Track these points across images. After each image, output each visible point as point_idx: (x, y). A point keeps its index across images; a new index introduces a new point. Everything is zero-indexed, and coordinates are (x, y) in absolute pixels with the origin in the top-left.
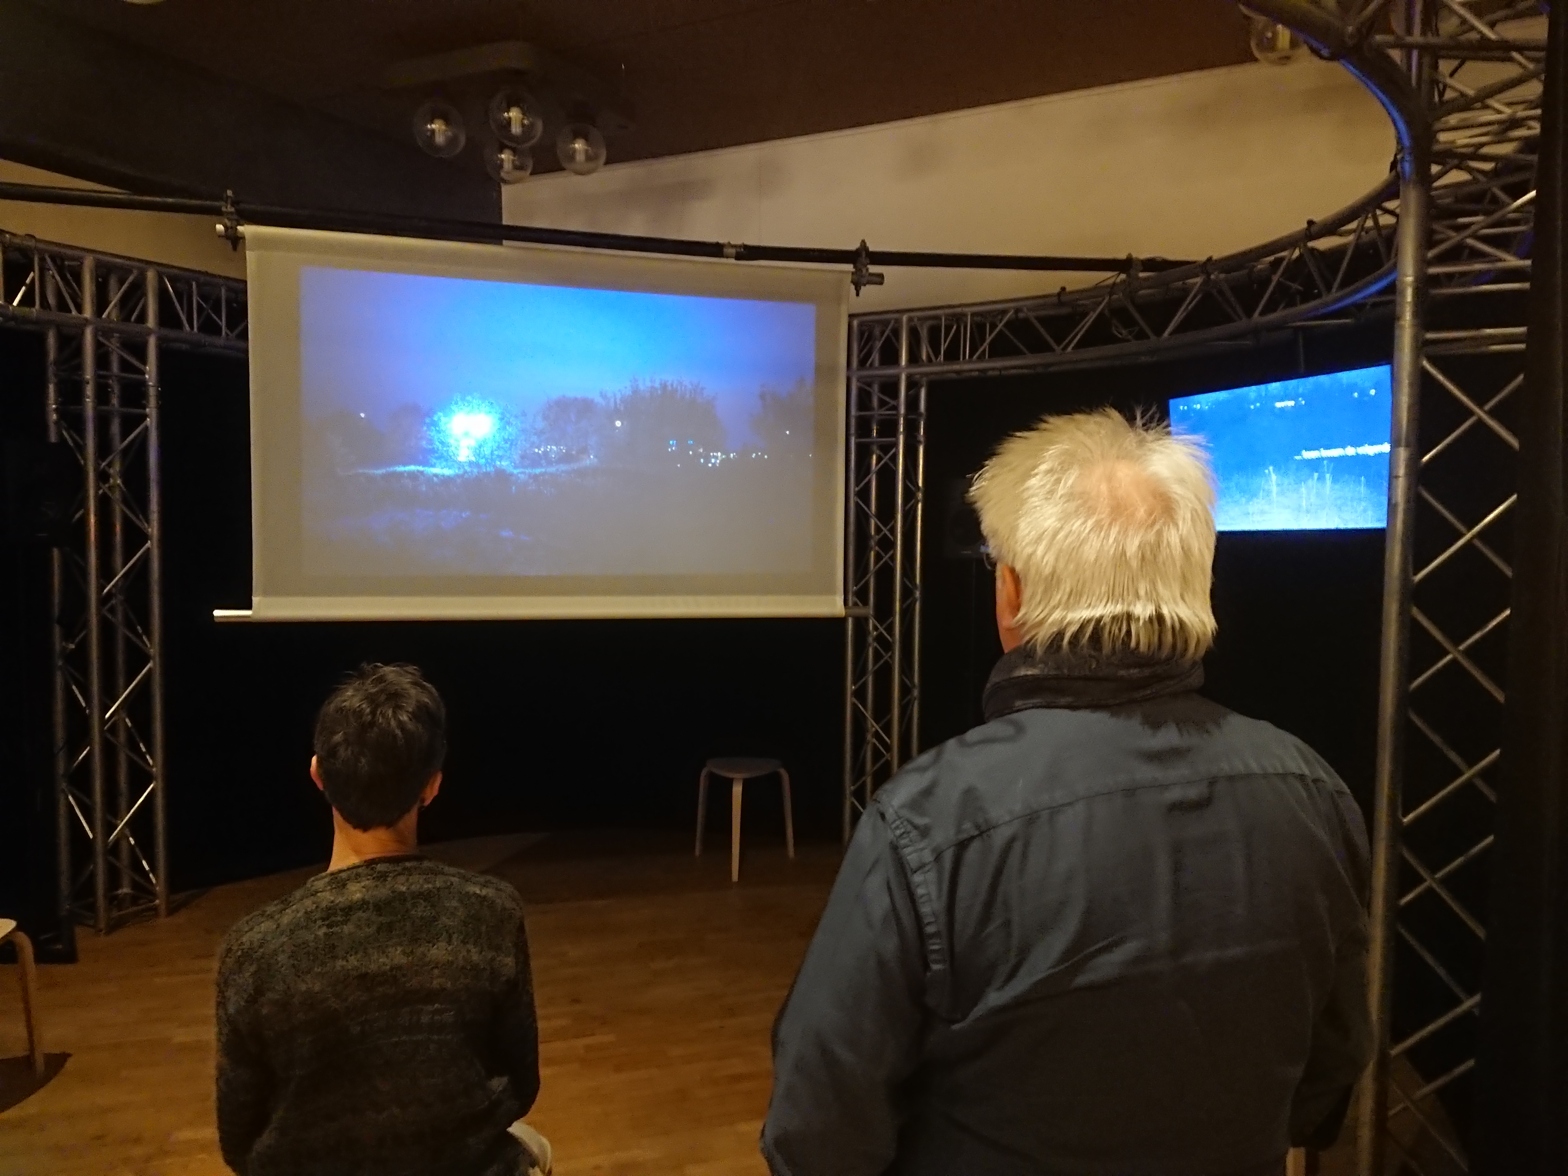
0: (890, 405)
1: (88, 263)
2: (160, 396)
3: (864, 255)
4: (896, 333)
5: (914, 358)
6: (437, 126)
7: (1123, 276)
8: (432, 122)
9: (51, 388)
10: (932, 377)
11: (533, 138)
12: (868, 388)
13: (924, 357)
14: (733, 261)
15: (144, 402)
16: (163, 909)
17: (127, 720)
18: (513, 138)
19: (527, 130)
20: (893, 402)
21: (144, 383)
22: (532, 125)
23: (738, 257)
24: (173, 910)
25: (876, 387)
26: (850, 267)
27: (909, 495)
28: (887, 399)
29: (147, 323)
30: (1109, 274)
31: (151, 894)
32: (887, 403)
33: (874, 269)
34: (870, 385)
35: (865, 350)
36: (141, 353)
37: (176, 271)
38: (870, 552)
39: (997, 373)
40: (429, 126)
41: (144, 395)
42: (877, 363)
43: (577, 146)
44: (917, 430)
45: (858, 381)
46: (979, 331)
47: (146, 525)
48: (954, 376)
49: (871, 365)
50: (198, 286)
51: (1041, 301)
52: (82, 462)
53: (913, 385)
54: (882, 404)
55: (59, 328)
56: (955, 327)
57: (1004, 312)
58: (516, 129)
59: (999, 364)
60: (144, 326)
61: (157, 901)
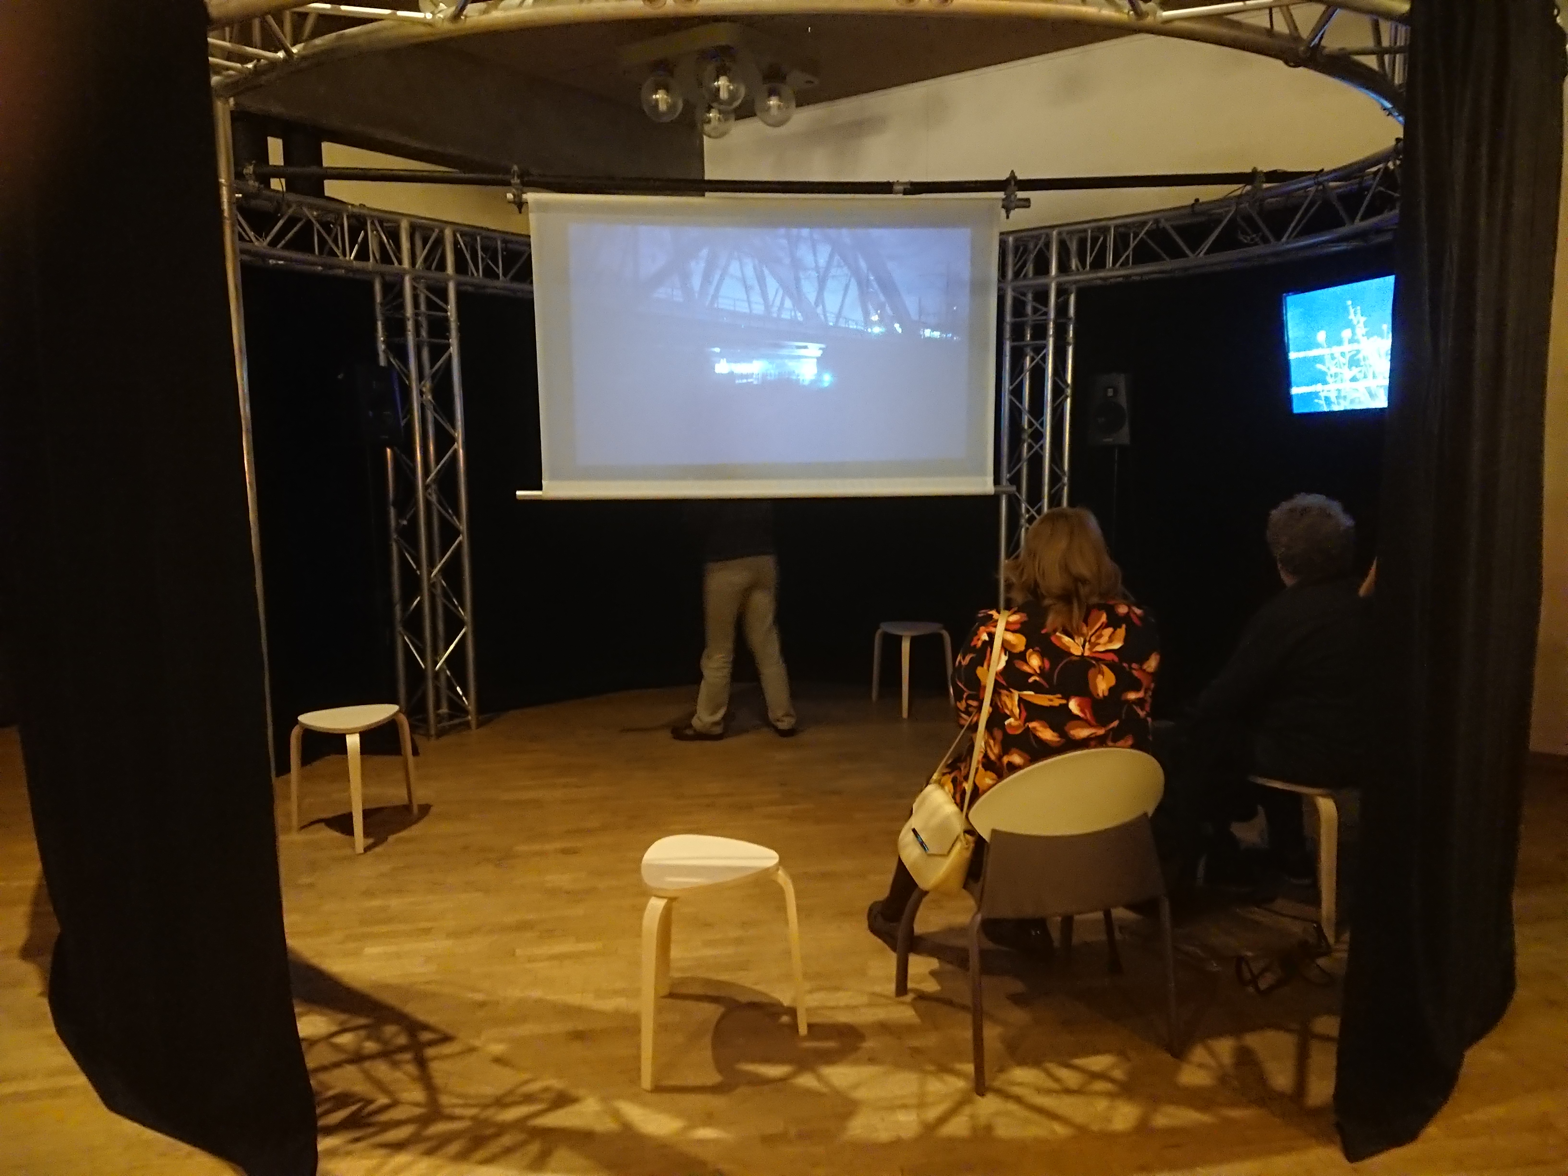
0: (1042, 312)
1: (404, 225)
2: (460, 329)
3: (1013, 183)
4: (1048, 245)
5: (1063, 268)
6: (660, 96)
7: (1249, 188)
8: (656, 93)
9: (379, 324)
10: (1081, 285)
11: (738, 99)
12: (1023, 298)
13: (1074, 267)
14: (900, 196)
15: (447, 334)
16: (473, 723)
17: (443, 582)
18: (721, 102)
19: (733, 96)
20: (1044, 309)
21: (446, 319)
22: (737, 89)
23: (906, 192)
24: (480, 725)
25: (1030, 296)
26: (1001, 195)
27: (1058, 391)
28: (1040, 307)
29: (447, 271)
30: (1235, 187)
31: (465, 712)
32: (1040, 310)
33: (1021, 195)
34: (1024, 295)
35: (1020, 263)
36: (443, 294)
37: (466, 229)
38: (1024, 443)
39: (1138, 278)
40: (654, 96)
41: (447, 329)
42: (1031, 274)
43: (771, 103)
44: (1066, 332)
45: (1014, 290)
46: (1122, 240)
47: (453, 431)
48: (1099, 282)
49: (1025, 276)
50: (481, 240)
51: (1177, 212)
52: (407, 382)
53: (1062, 292)
54: (1035, 310)
55: (382, 275)
56: (1102, 238)
57: (1144, 223)
58: (724, 95)
59: (1139, 270)
60: (444, 273)
61: (470, 717)
